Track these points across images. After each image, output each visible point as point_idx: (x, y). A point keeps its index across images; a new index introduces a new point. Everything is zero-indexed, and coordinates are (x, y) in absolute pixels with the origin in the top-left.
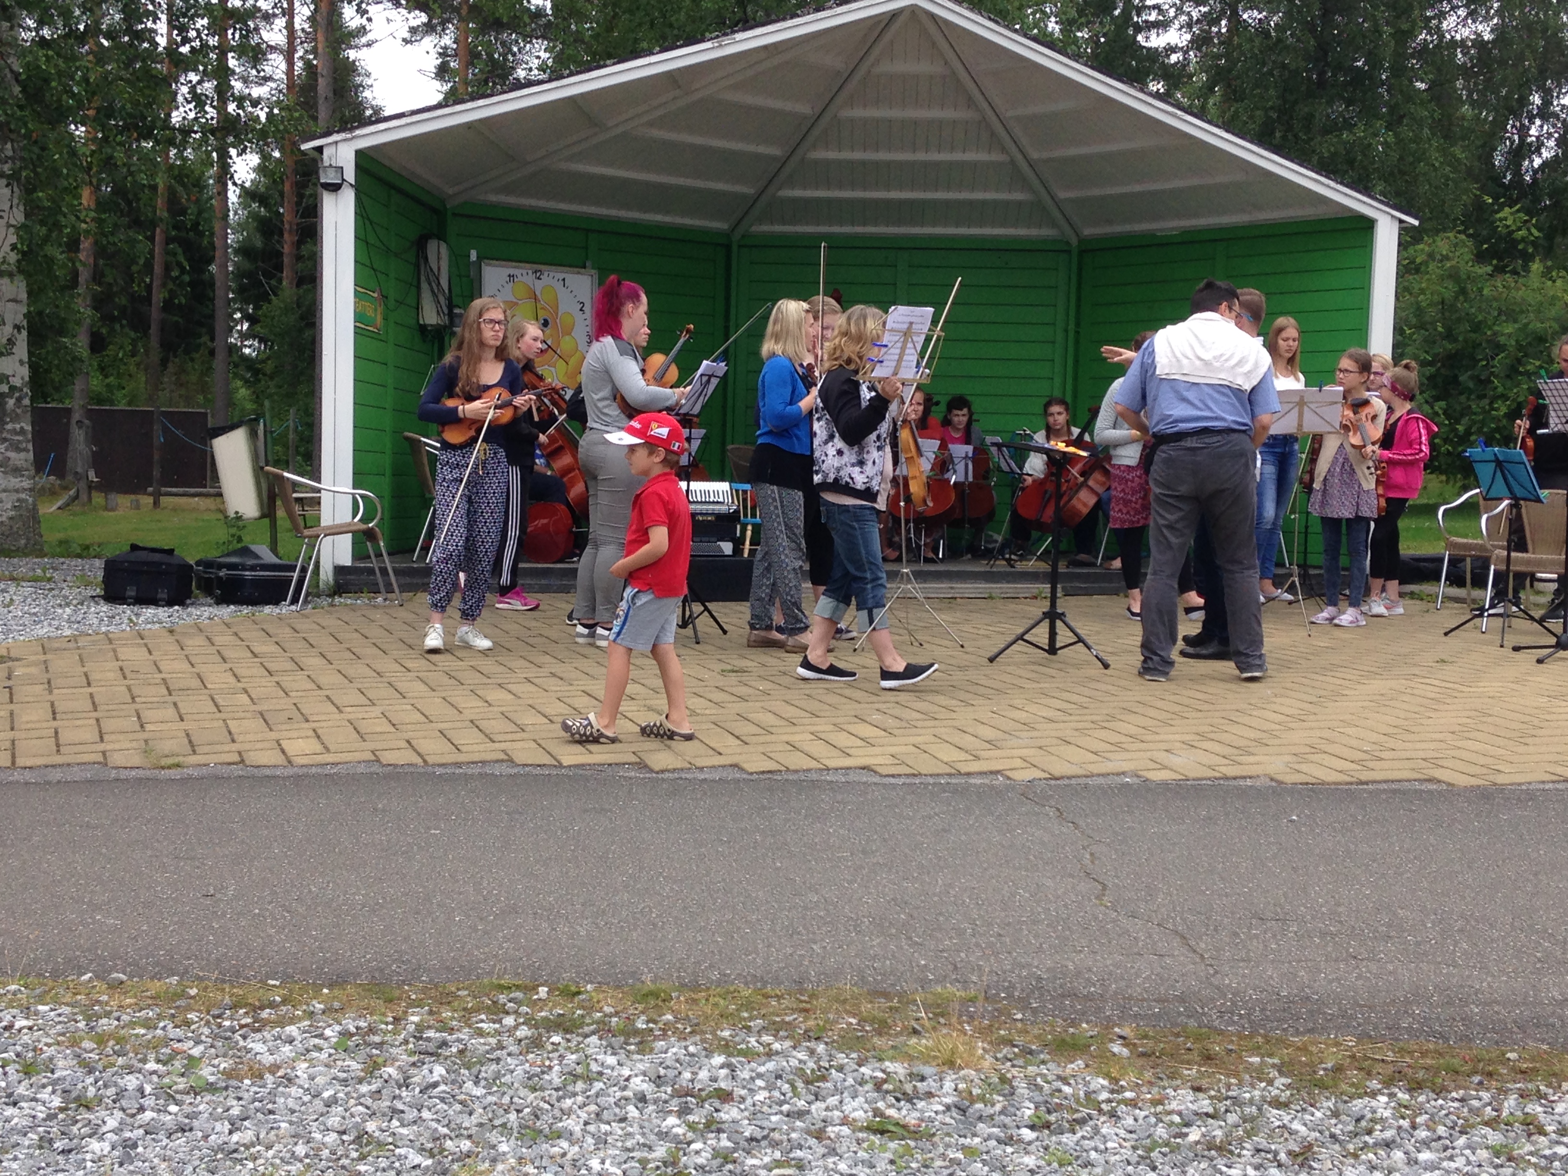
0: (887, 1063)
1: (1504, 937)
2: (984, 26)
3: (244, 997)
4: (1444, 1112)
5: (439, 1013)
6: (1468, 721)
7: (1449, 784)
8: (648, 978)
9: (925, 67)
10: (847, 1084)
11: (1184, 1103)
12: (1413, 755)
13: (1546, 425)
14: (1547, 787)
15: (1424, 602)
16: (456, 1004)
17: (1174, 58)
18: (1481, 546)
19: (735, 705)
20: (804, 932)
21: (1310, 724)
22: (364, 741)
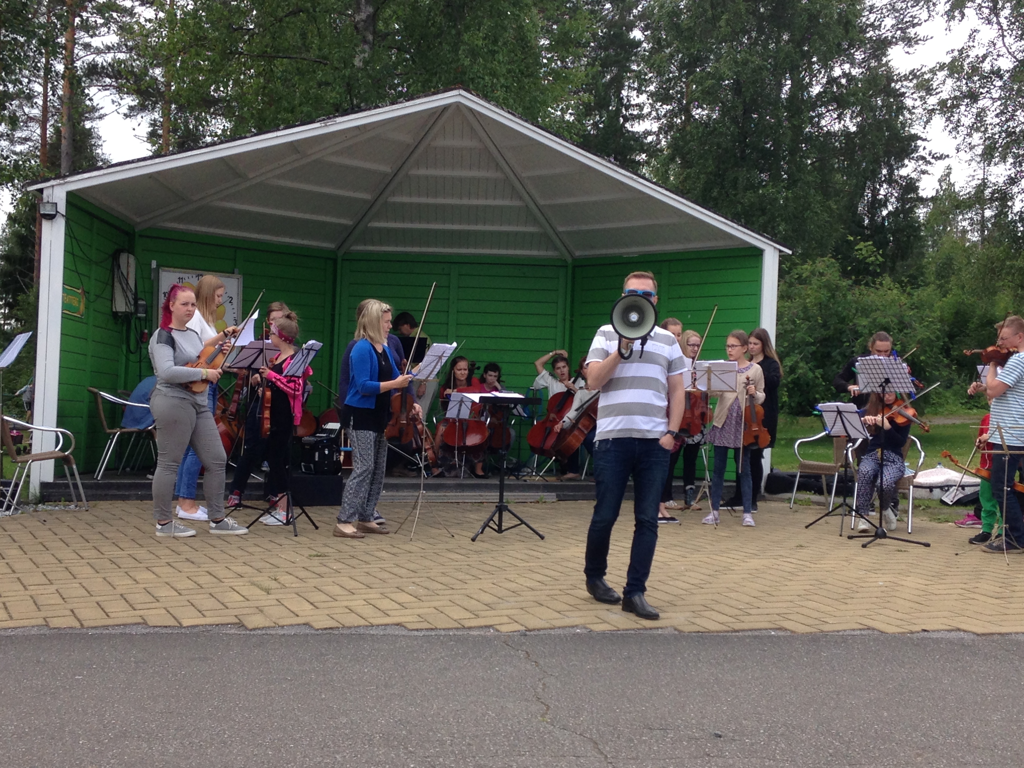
1: (810, 739)
2: (505, 117)
6: (811, 587)
7: (792, 632)
9: (467, 143)
12: (771, 611)
14: (856, 633)
17: (650, 139)
19: (313, 580)
20: (332, 746)
21: (706, 591)
22: (40, 610)
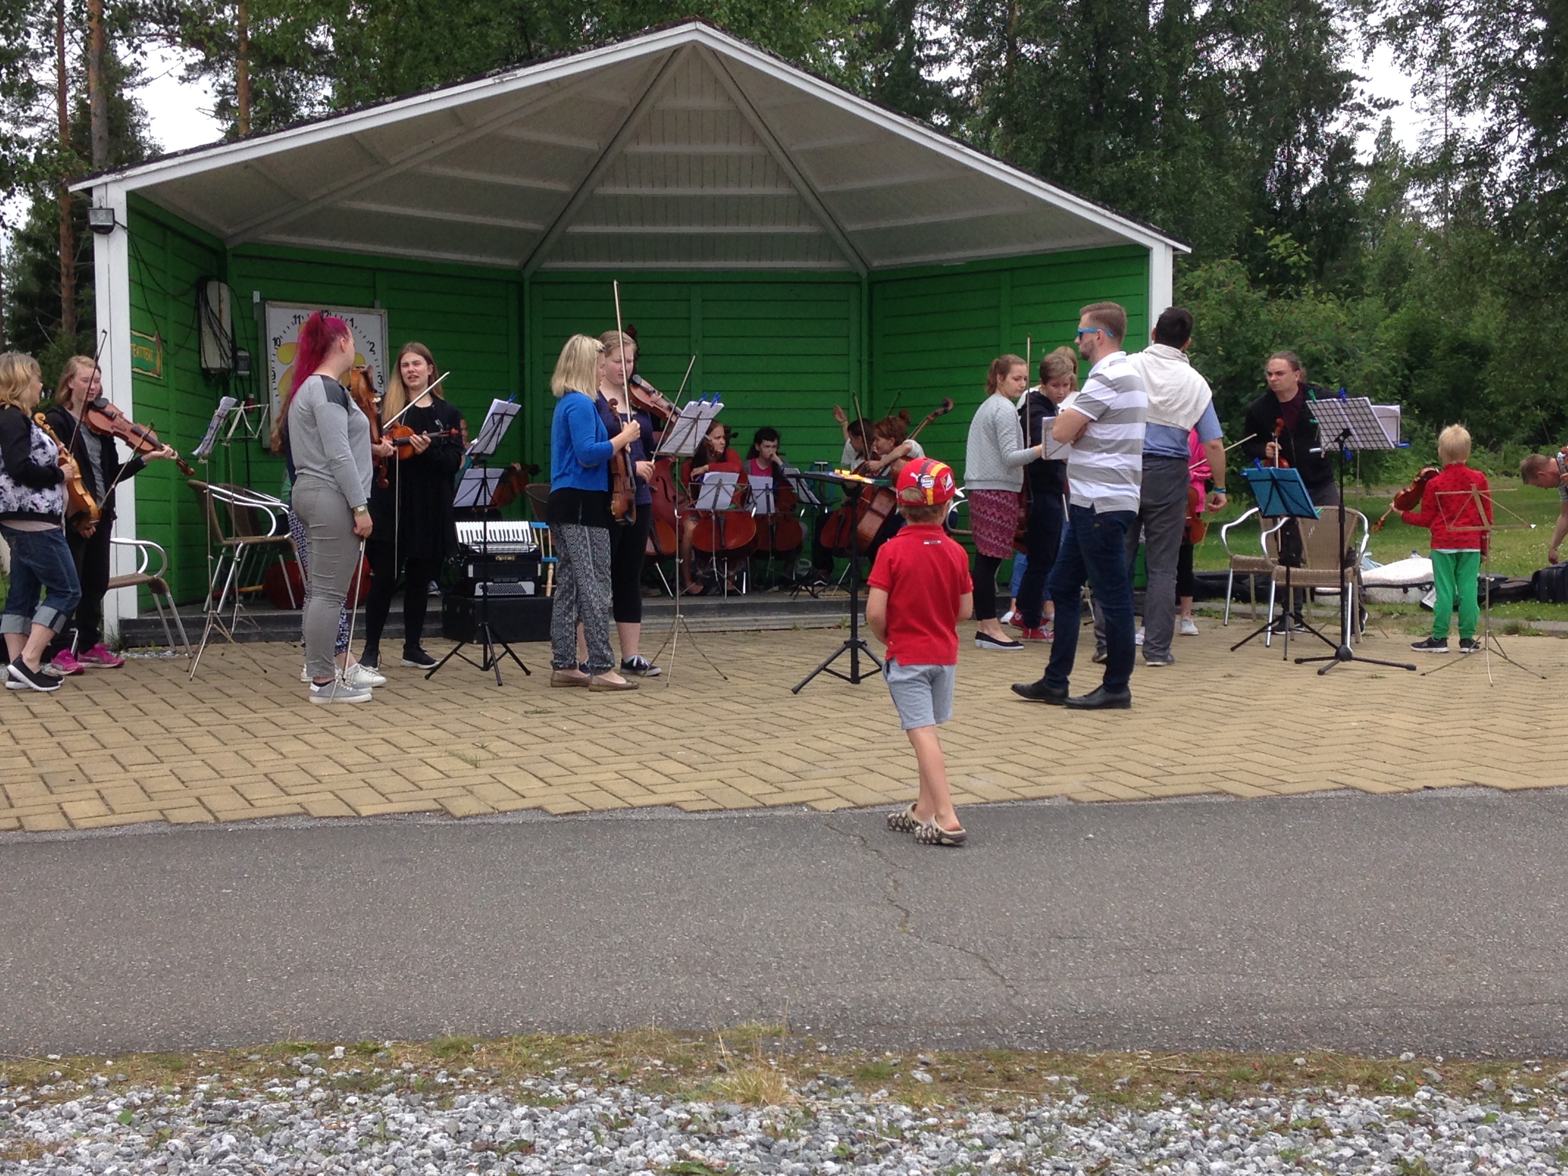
0: (692, 1104)
1: (1291, 945)
2: (765, 62)
3: (22, 1073)
4: (1235, 1120)
5: (229, 1080)
6: (1254, 733)
7: (1237, 796)
8: (448, 1030)
9: (709, 102)
10: (651, 1127)
11: (986, 1126)
12: (1202, 768)
13: (1318, 445)
14: (1329, 795)
15: (1213, 619)
16: (247, 1069)
17: (956, 92)
18: (1263, 562)
19: (538, 746)
20: (609, 974)
21: (1105, 743)
22: (152, 800)
